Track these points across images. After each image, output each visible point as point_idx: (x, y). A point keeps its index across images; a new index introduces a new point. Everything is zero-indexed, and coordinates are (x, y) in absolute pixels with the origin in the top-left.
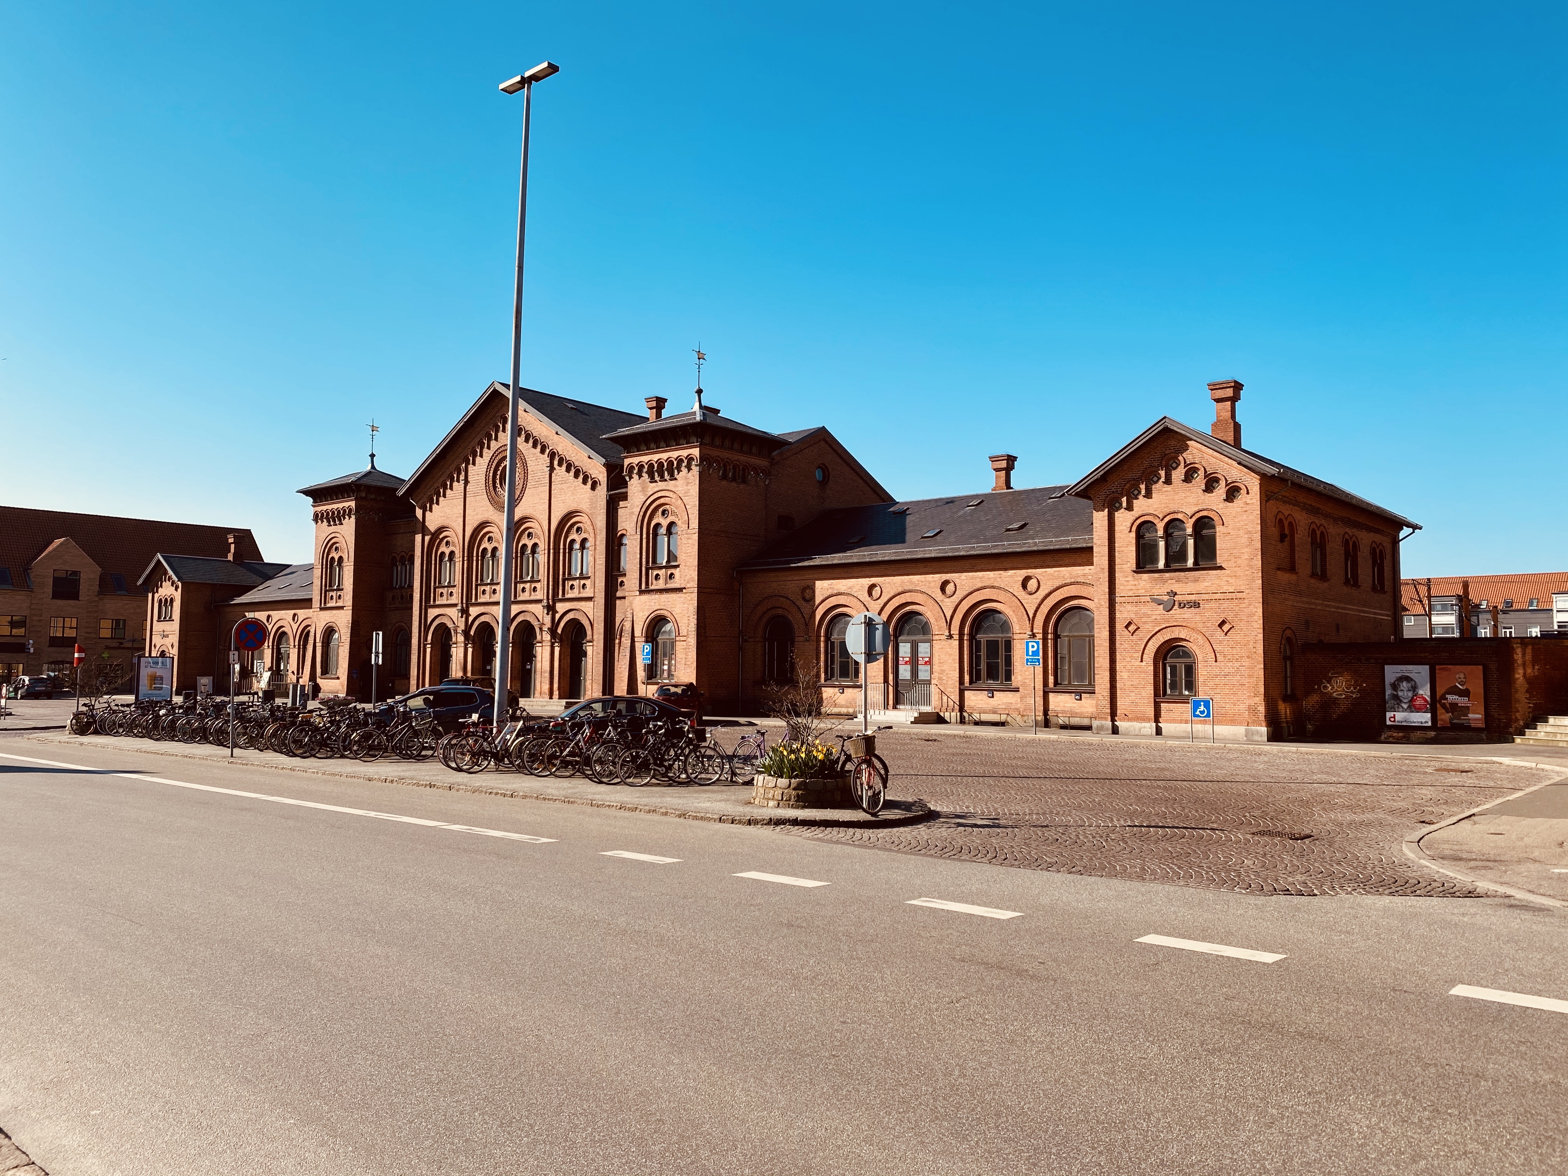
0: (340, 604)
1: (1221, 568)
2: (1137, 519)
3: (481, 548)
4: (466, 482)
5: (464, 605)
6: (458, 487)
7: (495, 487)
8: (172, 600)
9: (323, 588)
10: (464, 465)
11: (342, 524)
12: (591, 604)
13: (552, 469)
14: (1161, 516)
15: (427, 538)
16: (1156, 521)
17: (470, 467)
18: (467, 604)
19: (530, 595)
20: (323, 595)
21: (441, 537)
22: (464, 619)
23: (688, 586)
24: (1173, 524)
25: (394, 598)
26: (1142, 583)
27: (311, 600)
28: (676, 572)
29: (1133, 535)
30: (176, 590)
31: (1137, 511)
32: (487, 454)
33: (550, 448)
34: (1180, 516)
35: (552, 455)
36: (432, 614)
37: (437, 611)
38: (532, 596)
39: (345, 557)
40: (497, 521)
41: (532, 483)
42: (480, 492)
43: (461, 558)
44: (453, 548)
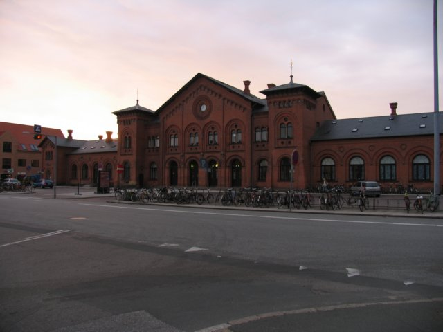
0: (130, 153)
3: (190, 133)
4: (183, 109)
5: (183, 154)
6: (179, 111)
8: (52, 152)
10: (182, 103)
11: (131, 124)
12: (243, 153)
13: (224, 104)
15: (165, 130)
17: (185, 104)
20: (122, 150)
21: (171, 129)
22: (183, 159)
23: (298, 146)
27: (118, 152)
28: (292, 141)
30: (53, 149)
32: (193, 100)
33: (223, 96)
35: (224, 99)
36: (167, 157)
37: (170, 156)
38: (215, 150)
39: (132, 136)
40: (198, 123)
41: (215, 109)
42: (190, 113)
43: (182, 137)
44: (177, 133)
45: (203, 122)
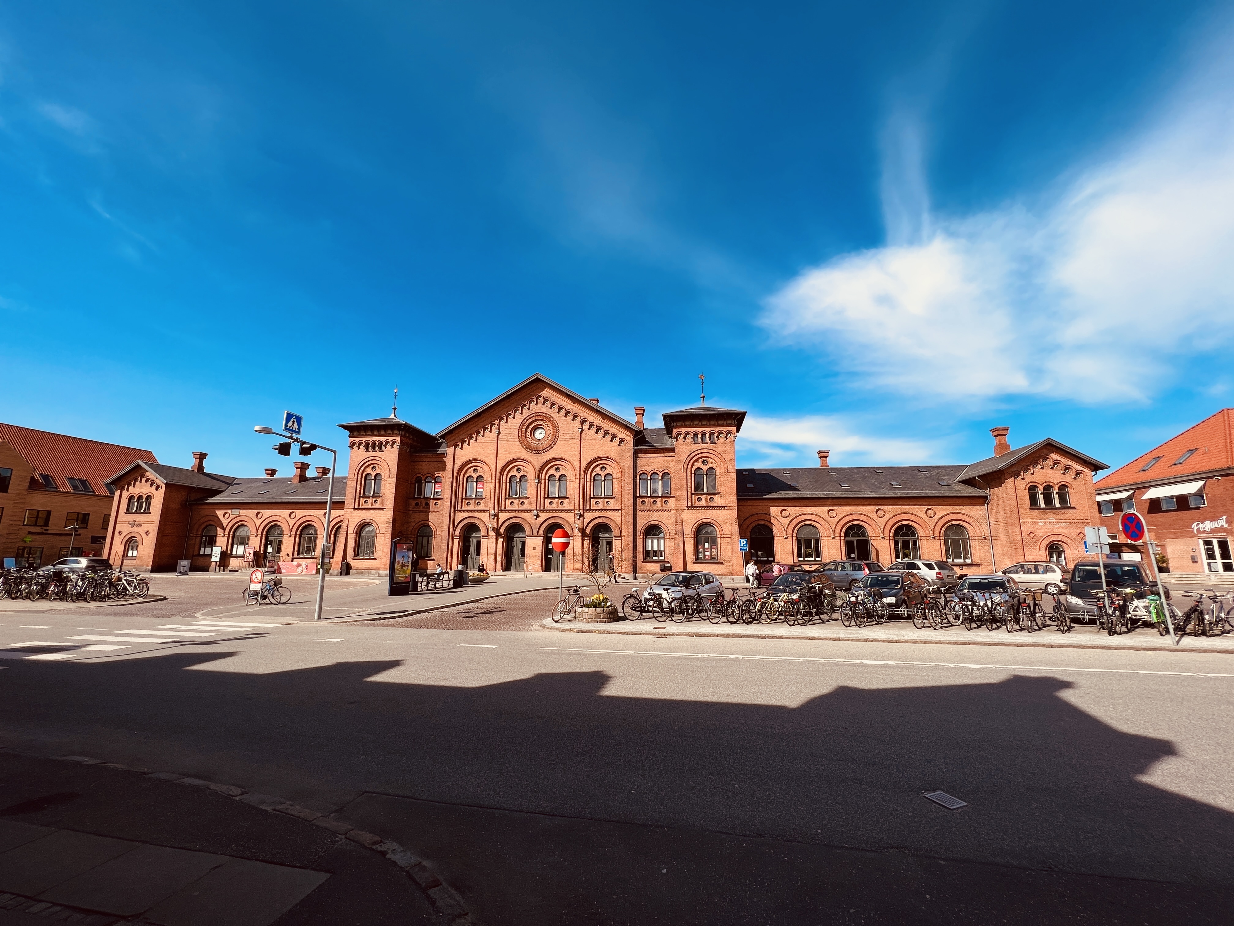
0: (378, 505)
1: (1075, 508)
2: (1028, 483)
4: (499, 433)
5: (496, 511)
6: (490, 435)
7: (526, 438)
8: (149, 497)
9: (358, 495)
10: (498, 421)
11: (383, 451)
12: (619, 514)
13: (582, 430)
14: (1041, 483)
15: (457, 466)
16: (1038, 485)
18: (498, 510)
19: (558, 506)
20: (357, 500)
23: (729, 505)
24: (1048, 488)
25: (417, 504)
26: (1035, 514)
27: (344, 502)
28: (716, 497)
29: (1027, 491)
30: (157, 489)
31: (1027, 480)
34: (1051, 484)
35: (583, 422)
36: (460, 516)
37: (465, 515)
38: (560, 507)
39: (385, 474)
40: (529, 459)
41: (563, 437)
42: (513, 440)
43: (494, 481)
44: (482, 474)
45: (540, 458)
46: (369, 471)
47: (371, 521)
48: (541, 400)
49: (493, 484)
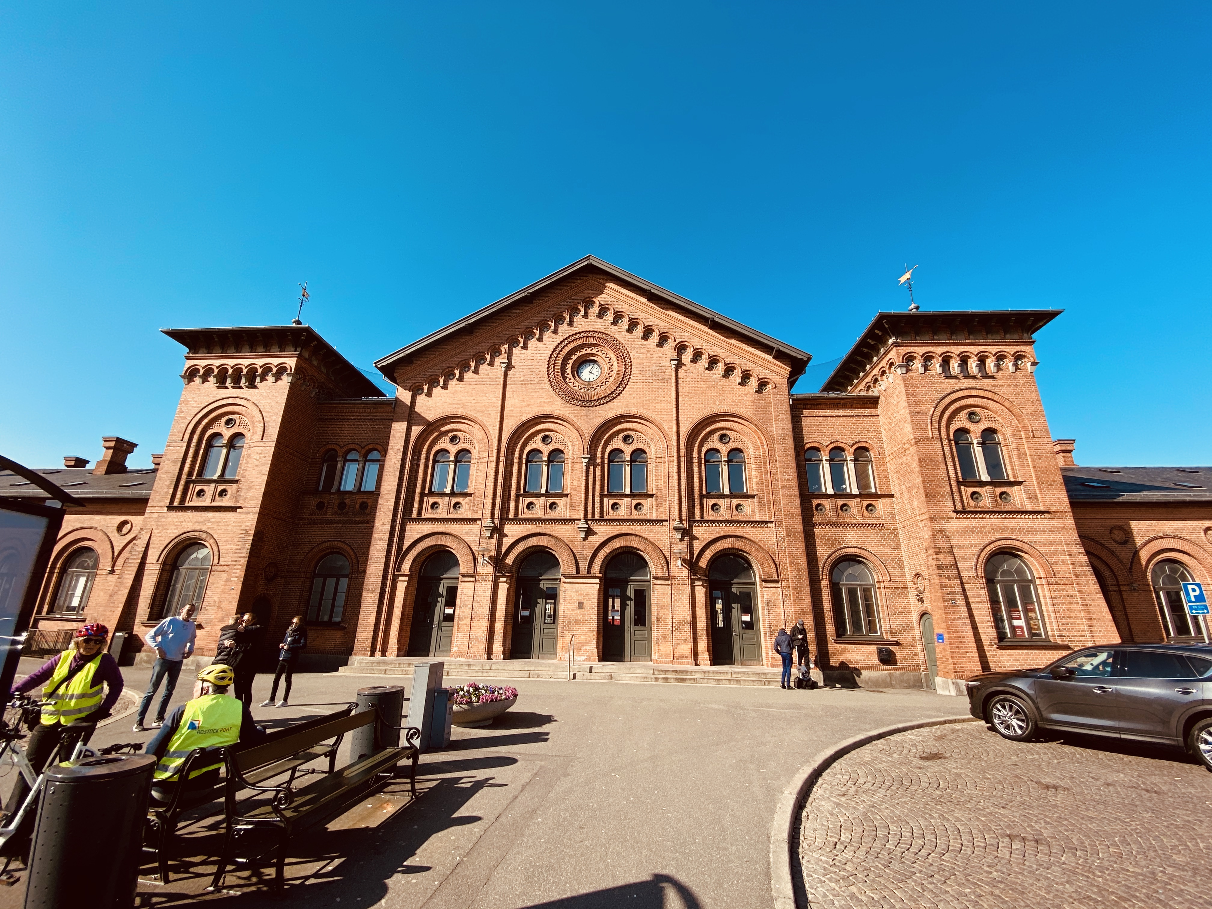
0: (225, 502)
3: (528, 449)
4: (509, 367)
5: (496, 521)
6: (489, 372)
7: (564, 378)
9: (184, 477)
10: (507, 346)
13: (680, 364)
15: (416, 430)
17: (517, 351)
18: (502, 520)
19: (631, 513)
20: (181, 488)
21: (443, 429)
22: (494, 541)
23: (1053, 509)
25: (320, 506)
28: (1015, 492)
32: (550, 340)
33: (677, 341)
35: (681, 348)
36: (414, 531)
37: (428, 528)
38: (635, 515)
39: (252, 435)
40: (571, 417)
41: (640, 377)
42: (537, 380)
43: (494, 459)
44: (467, 446)
45: (592, 416)
46: (220, 427)
47: (204, 536)
48: (596, 310)
49: (493, 465)
